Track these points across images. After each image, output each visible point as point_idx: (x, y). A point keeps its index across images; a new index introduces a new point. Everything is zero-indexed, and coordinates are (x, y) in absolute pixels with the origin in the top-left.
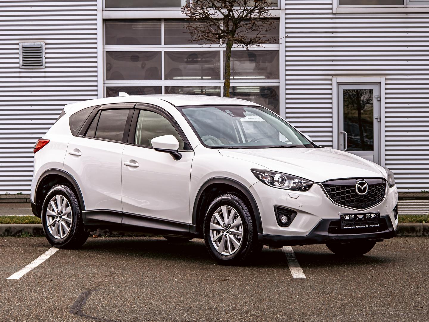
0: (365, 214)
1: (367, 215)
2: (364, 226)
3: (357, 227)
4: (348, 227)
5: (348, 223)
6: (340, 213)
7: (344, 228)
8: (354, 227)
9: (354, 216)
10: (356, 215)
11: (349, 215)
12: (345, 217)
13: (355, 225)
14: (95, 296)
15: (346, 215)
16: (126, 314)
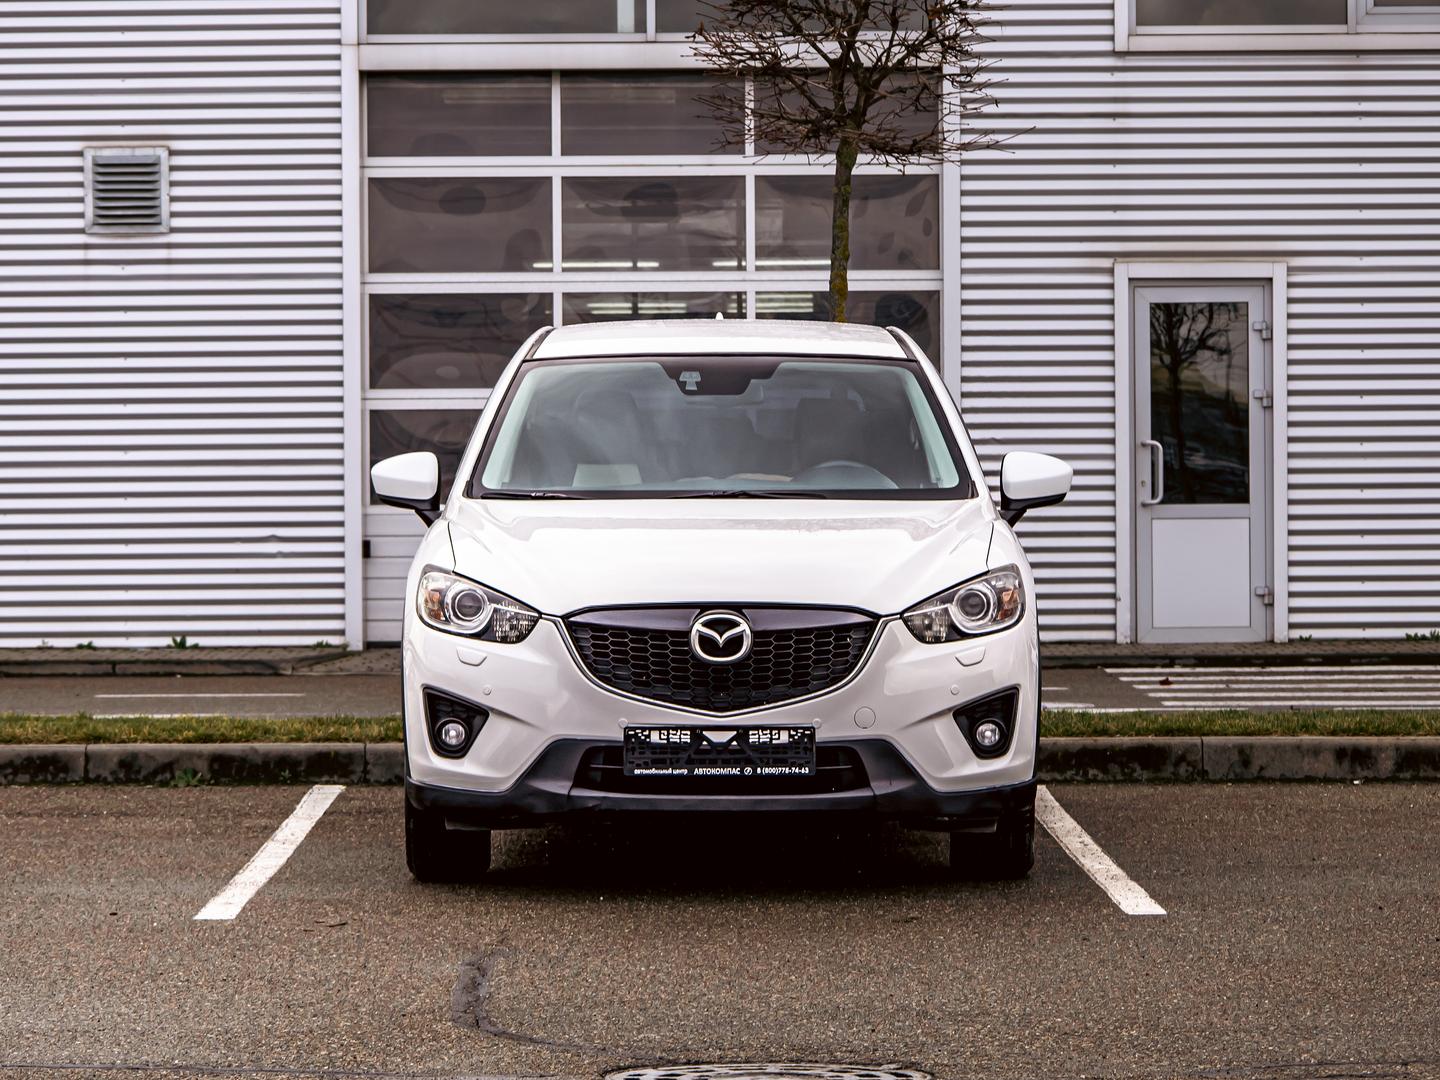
0: (743, 731)
1: (751, 732)
5: (658, 756)
6: (624, 722)
7: (636, 772)
9: (688, 732)
10: (697, 731)
11: (668, 729)
12: (648, 736)
13: (690, 764)
14: (511, 973)
15: (652, 729)
16: (638, 1029)
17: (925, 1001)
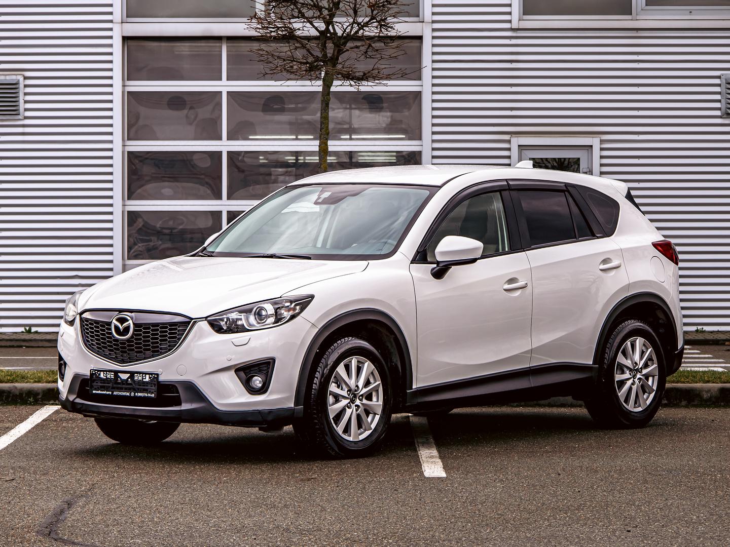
0: (132, 374)
1: (135, 375)
2: (128, 394)
3: (115, 393)
4: (99, 392)
5: (103, 384)
6: (92, 367)
7: (94, 392)
8: (110, 393)
9: (113, 373)
10: (116, 373)
11: (106, 371)
12: (99, 375)
13: (113, 389)
14: (83, 507)
15: (101, 371)
16: (132, 537)
17: (291, 523)
